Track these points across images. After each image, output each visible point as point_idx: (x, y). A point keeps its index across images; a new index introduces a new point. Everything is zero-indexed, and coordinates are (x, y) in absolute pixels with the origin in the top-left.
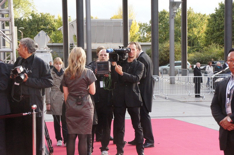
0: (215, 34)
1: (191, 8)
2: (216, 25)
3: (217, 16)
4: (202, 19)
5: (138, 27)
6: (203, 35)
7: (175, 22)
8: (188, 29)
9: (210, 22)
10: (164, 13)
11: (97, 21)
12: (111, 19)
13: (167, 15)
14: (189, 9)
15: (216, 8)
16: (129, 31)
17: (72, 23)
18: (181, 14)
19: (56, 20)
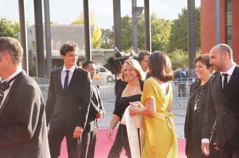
0: (178, 40)
1: (155, 14)
2: (180, 31)
3: (181, 22)
4: (165, 25)
5: (101, 32)
6: (166, 41)
7: (138, 28)
8: (152, 35)
9: (174, 28)
10: (127, 18)
11: (57, 27)
12: (72, 24)
13: (130, 21)
14: (152, 15)
15: (179, 14)
16: (91, 37)
17: (30, 29)
18: (144, 20)
19: (13, 25)
